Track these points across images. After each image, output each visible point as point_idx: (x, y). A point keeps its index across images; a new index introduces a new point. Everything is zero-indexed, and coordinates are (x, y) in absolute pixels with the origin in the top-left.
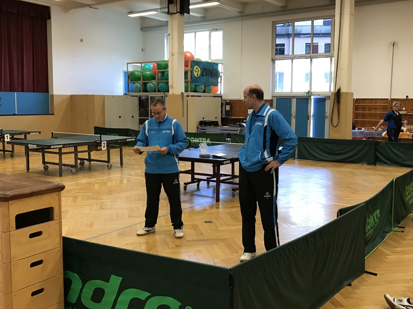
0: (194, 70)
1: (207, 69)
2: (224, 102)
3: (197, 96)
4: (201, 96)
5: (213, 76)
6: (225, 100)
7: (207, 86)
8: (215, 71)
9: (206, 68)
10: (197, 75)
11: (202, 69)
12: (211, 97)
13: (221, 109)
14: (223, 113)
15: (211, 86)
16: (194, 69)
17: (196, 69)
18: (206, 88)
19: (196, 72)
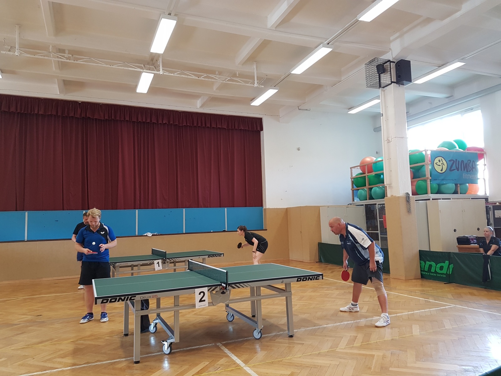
0: (436, 163)
1: (459, 161)
2: (491, 206)
3: (443, 199)
4: (450, 199)
6: (492, 203)
7: (460, 184)
10: (442, 170)
11: (450, 161)
12: (469, 200)
13: (487, 216)
14: (491, 222)
15: (467, 184)
16: (435, 162)
17: (439, 162)
18: (459, 188)
19: (440, 165)
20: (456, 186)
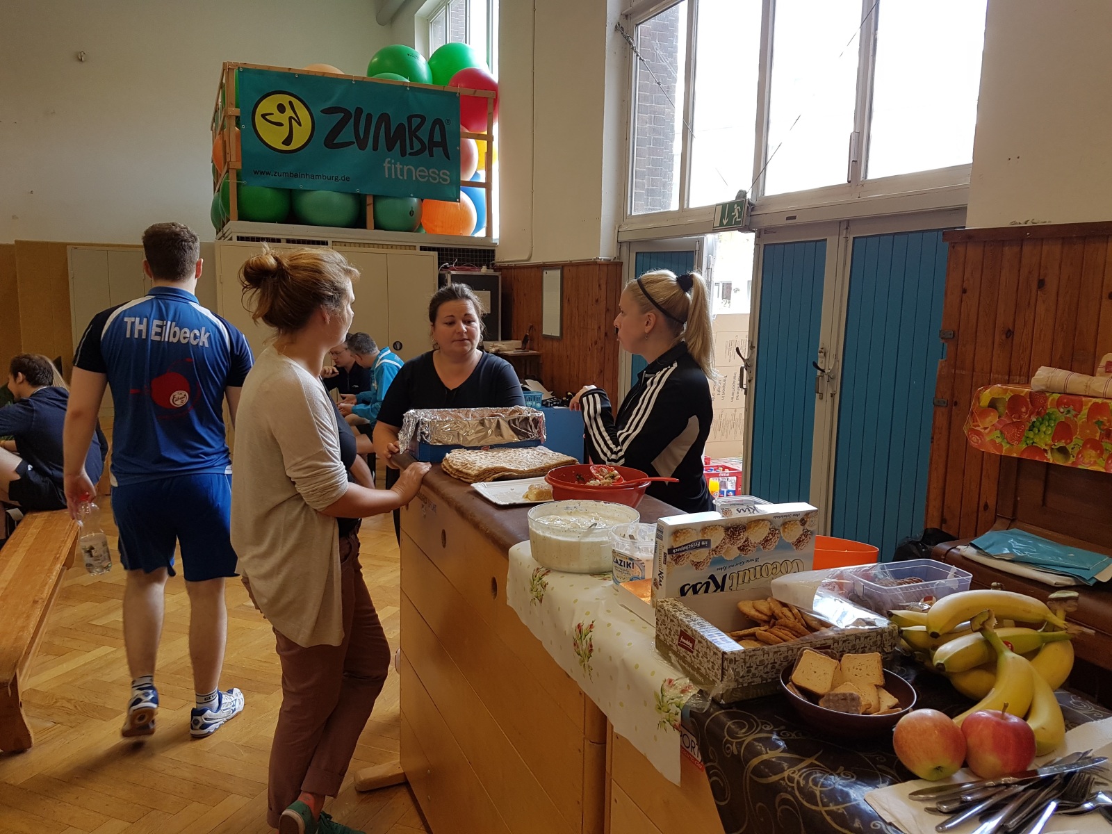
0: (264, 116)
5: (408, 150)
7: (374, 196)
8: (427, 126)
9: (359, 111)
10: (288, 141)
16: (261, 110)
17: (275, 111)
18: (369, 209)
19: (281, 125)
20: (360, 200)
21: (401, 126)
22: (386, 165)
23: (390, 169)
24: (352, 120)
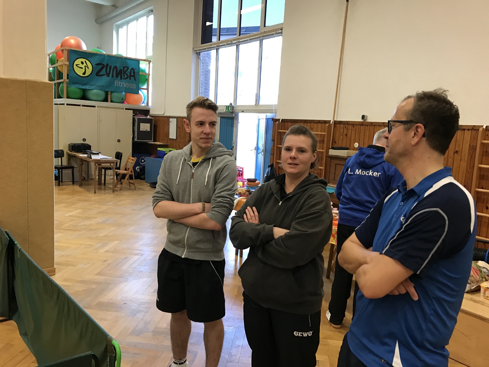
0: (77, 65)
1: (111, 67)
2: (136, 118)
3: (83, 106)
5: (123, 78)
7: (112, 92)
8: (129, 70)
9: (107, 65)
10: (84, 73)
11: (97, 64)
14: (135, 135)
15: (123, 93)
16: (76, 63)
17: (80, 64)
18: (109, 95)
19: (82, 68)
20: (107, 93)
21: (121, 70)
22: (115, 82)
23: (117, 83)
24: (105, 67)
